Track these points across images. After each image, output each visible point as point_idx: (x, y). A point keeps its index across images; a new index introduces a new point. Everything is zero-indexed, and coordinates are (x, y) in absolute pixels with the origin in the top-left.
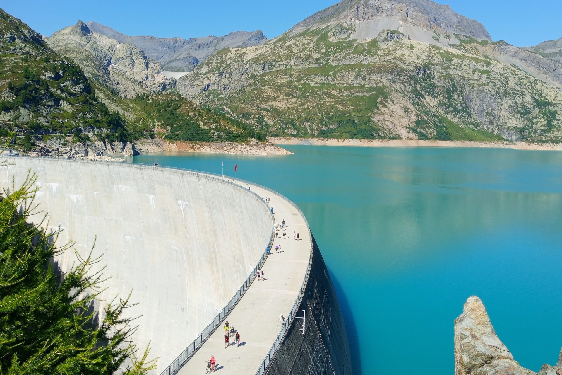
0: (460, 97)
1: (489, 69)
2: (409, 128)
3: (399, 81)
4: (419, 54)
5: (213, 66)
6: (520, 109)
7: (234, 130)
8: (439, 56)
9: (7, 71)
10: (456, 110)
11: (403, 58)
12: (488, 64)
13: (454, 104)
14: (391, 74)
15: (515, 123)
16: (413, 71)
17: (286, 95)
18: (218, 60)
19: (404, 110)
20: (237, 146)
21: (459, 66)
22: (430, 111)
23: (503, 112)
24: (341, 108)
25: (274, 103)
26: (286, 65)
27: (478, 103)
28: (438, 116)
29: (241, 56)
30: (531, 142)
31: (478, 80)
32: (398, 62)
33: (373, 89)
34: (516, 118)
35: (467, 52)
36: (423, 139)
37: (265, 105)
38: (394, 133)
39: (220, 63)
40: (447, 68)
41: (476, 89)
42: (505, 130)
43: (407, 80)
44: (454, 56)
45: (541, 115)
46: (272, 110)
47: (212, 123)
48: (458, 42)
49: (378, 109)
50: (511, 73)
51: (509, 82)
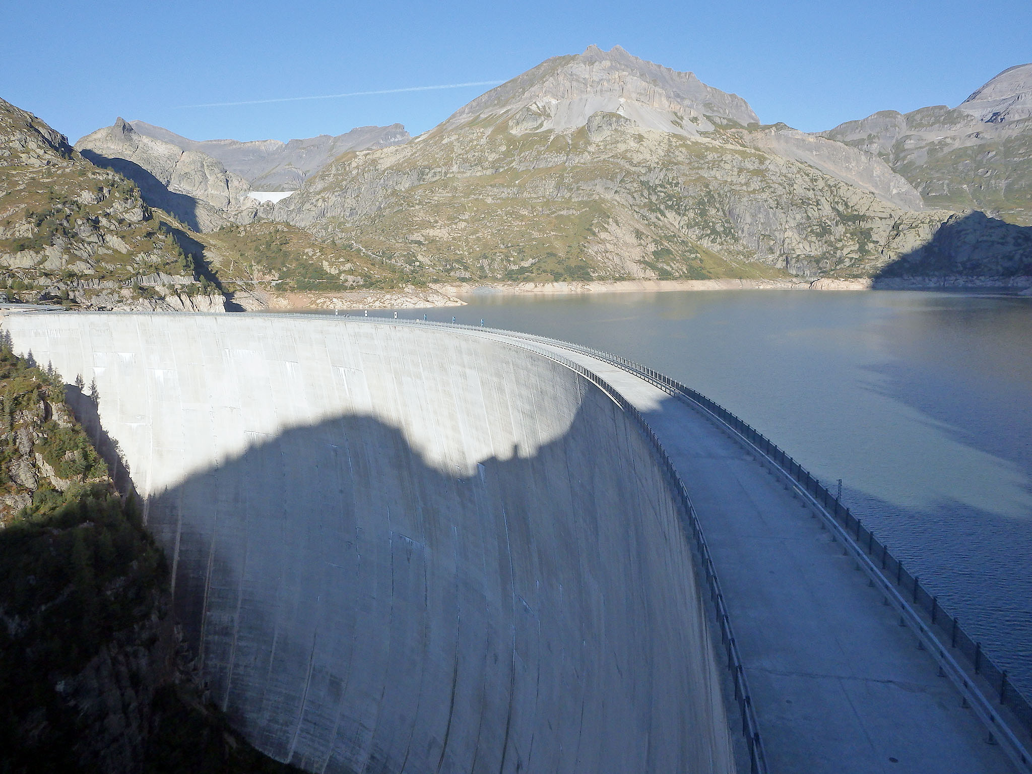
0: (721, 213)
1: (763, 167)
2: (645, 262)
3: (624, 190)
4: (654, 149)
5: (331, 179)
6: (815, 228)
7: (376, 274)
8: (684, 150)
9: (21, 191)
10: (714, 231)
11: (629, 155)
12: (762, 160)
13: (711, 224)
14: (612, 180)
15: (808, 249)
16: (645, 174)
17: (448, 219)
18: (337, 170)
19: (634, 235)
20: (384, 296)
21: (716, 164)
22: (674, 236)
23: (789, 234)
24: (536, 234)
25: (431, 232)
26: (446, 174)
27: (749, 220)
28: (687, 243)
29: (374, 162)
30: (837, 278)
31: (747, 184)
32: (622, 162)
33: (585, 204)
34: (810, 242)
35: (727, 142)
36: (667, 279)
37: (416, 234)
38: (622, 272)
39: (341, 175)
40: (698, 168)
41: (745, 199)
42: (794, 260)
43: (637, 189)
44: (707, 149)
45: (848, 235)
46: (427, 242)
47: (343, 263)
48: (711, 128)
49: (594, 234)
50: (798, 172)
51: (795, 186)
